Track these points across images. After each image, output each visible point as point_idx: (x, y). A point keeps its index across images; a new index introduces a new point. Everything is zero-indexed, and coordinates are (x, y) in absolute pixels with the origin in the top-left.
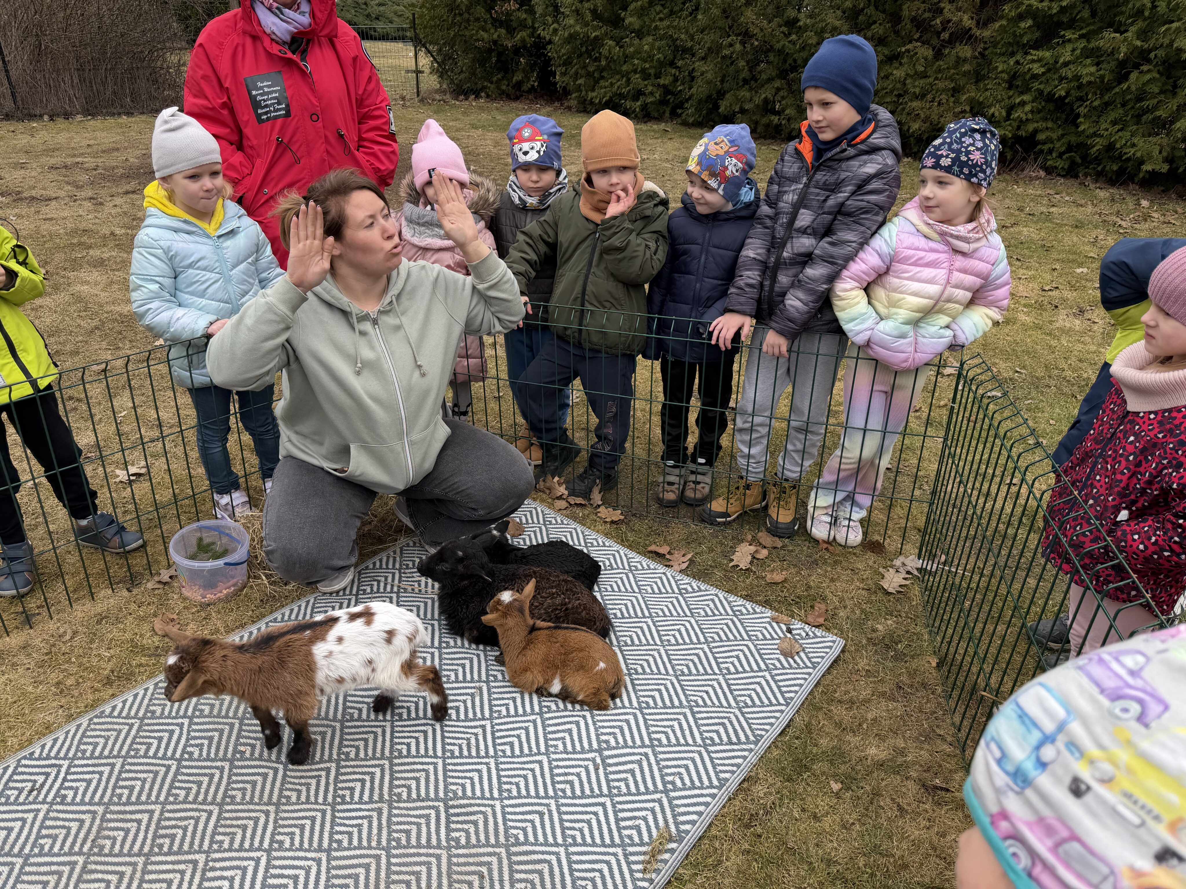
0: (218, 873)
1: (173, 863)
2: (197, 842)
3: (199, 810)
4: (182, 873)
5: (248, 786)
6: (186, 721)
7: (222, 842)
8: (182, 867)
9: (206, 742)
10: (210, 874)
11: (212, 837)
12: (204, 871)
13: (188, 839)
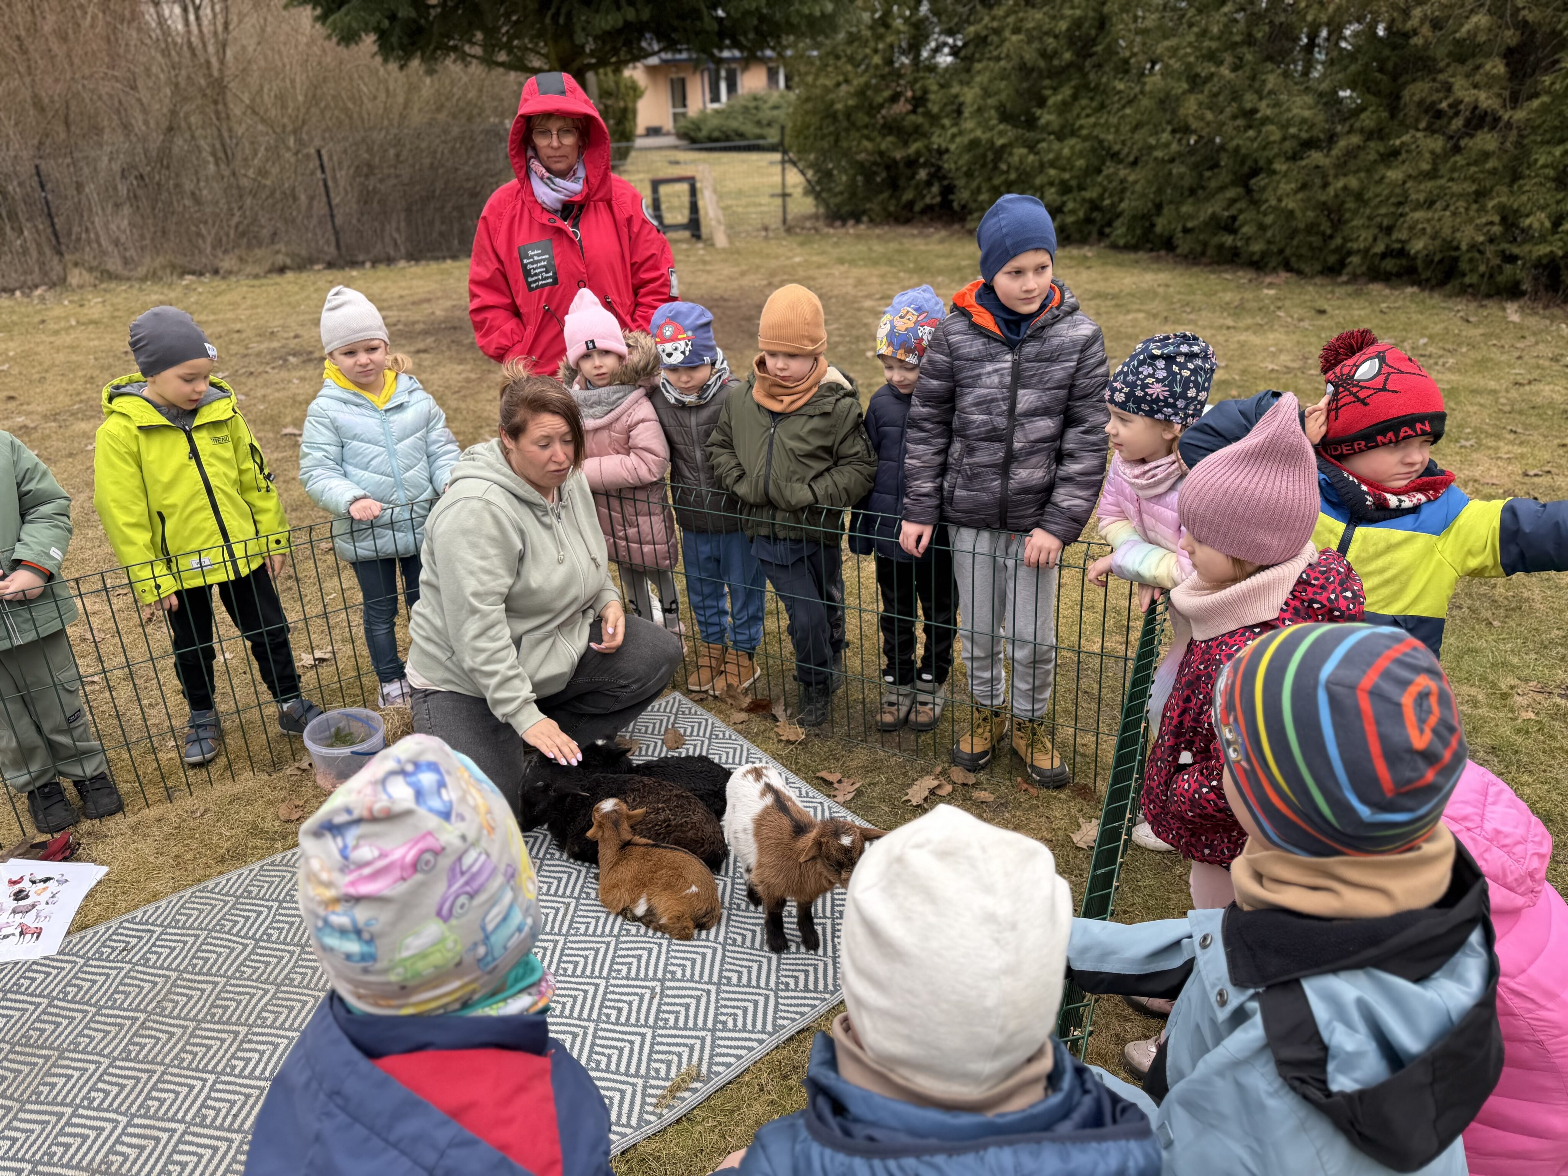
0: (253, 1046)
1: (218, 1031)
2: (245, 1015)
3: (257, 988)
4: (223, 1041)
5: (310, 971)
6: (276, 905)
7: (266, 1018)
8: (224, 1036)
9: (287, 926)
10: (245, 1046)
11: (260, 1013)
12: (242, 1042)
13: (238, 1012)
